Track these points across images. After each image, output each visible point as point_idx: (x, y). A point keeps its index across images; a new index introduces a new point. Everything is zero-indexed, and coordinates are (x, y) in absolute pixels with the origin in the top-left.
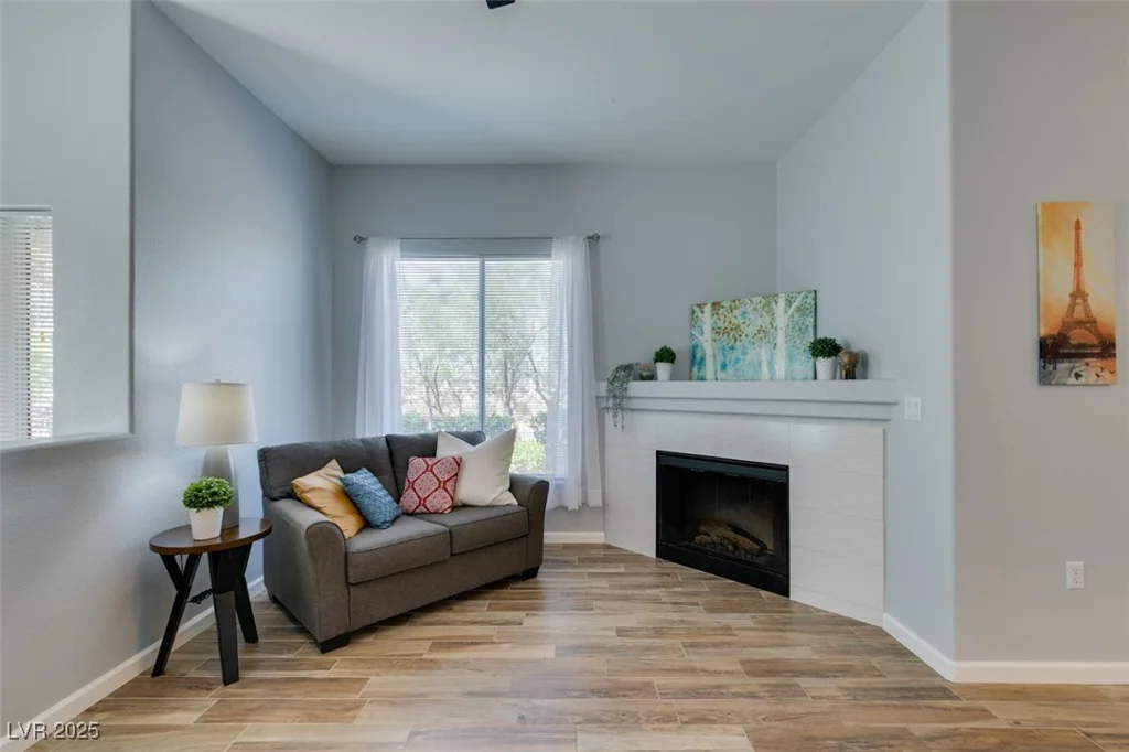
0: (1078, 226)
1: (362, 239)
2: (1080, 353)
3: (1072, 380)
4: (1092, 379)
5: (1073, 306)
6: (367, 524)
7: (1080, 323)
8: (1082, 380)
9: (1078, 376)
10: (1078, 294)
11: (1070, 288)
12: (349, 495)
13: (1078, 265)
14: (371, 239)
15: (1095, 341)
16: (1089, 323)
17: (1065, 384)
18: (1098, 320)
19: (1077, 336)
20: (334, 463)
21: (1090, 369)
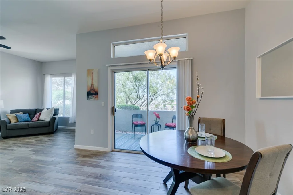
0: (92, 73)
1: (45, 75)
2: (92, 95)
3: (91, 99)
4: (94, 99)
5: (91, 87)
6: (18, 122)
7: (92, 89)
8: (92, 99)
9: (92, 98)
10: (92, 85)
11: (91, 84)
12: (17, 117)
13: (92, 80)
14: (46, 75)
15: (94, 92)
16: (94, 89)
17: (90, 100)
18: (95, 89)
19: (92, 92)
20: (22, 112)
21: (94, 97)
